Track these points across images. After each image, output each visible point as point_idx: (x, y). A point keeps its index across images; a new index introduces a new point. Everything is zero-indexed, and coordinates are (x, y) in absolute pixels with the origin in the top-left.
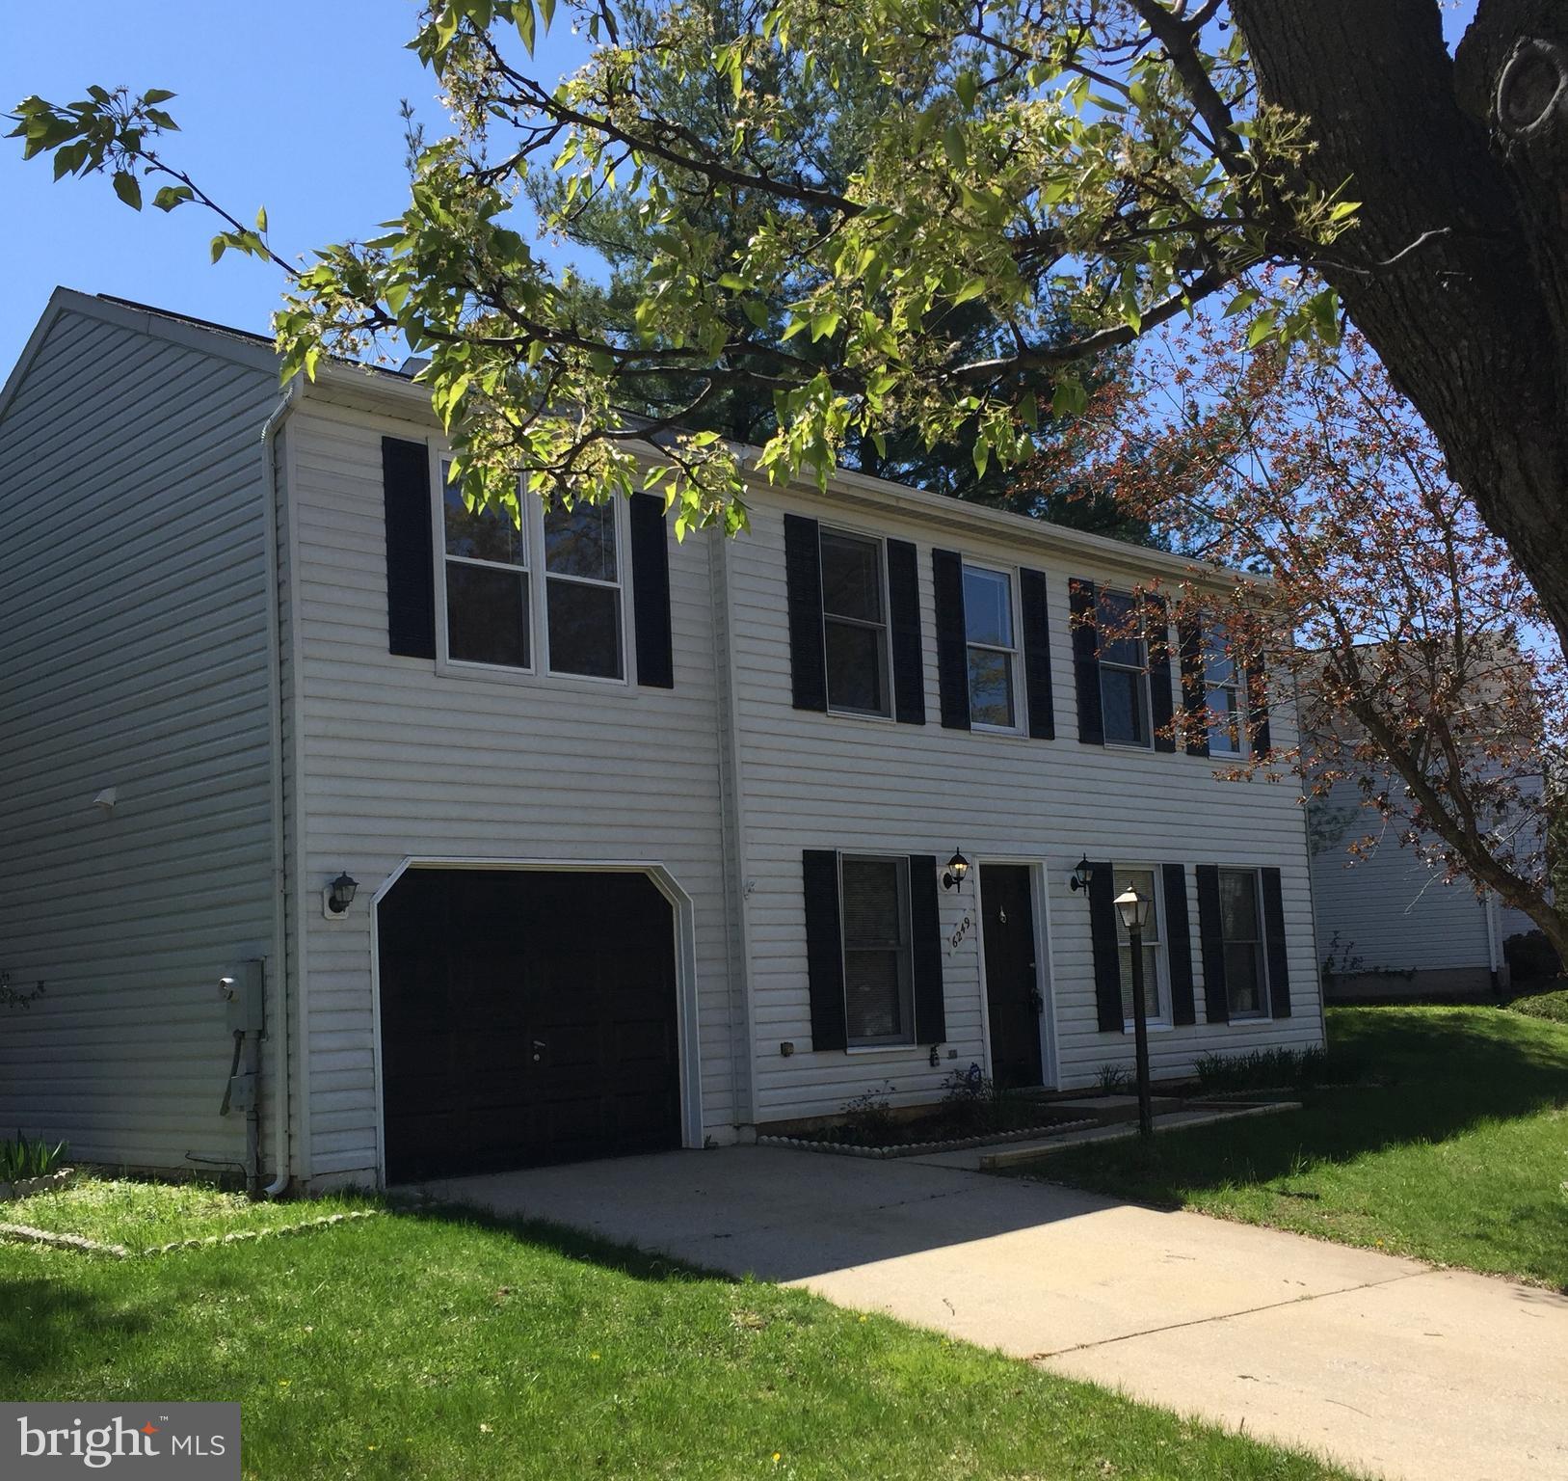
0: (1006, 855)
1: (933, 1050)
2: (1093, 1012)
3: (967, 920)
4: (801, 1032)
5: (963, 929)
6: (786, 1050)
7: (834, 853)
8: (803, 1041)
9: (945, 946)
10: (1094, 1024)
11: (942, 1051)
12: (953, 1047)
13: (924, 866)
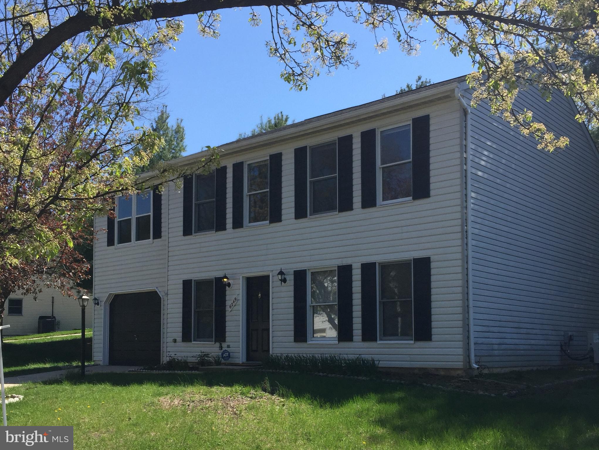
0: (256, 272)
1: (221, 344)
2: (292, 333)
3: (235, 299)
4: (179, 336)
5: (234, 302)
6: (175, 341)
7: (192, 280)
8: (179, 339)
9: (228, 309)
10: (292, 338)
11: (224, 345)
12: (228, 344)
13: (219, 280)
